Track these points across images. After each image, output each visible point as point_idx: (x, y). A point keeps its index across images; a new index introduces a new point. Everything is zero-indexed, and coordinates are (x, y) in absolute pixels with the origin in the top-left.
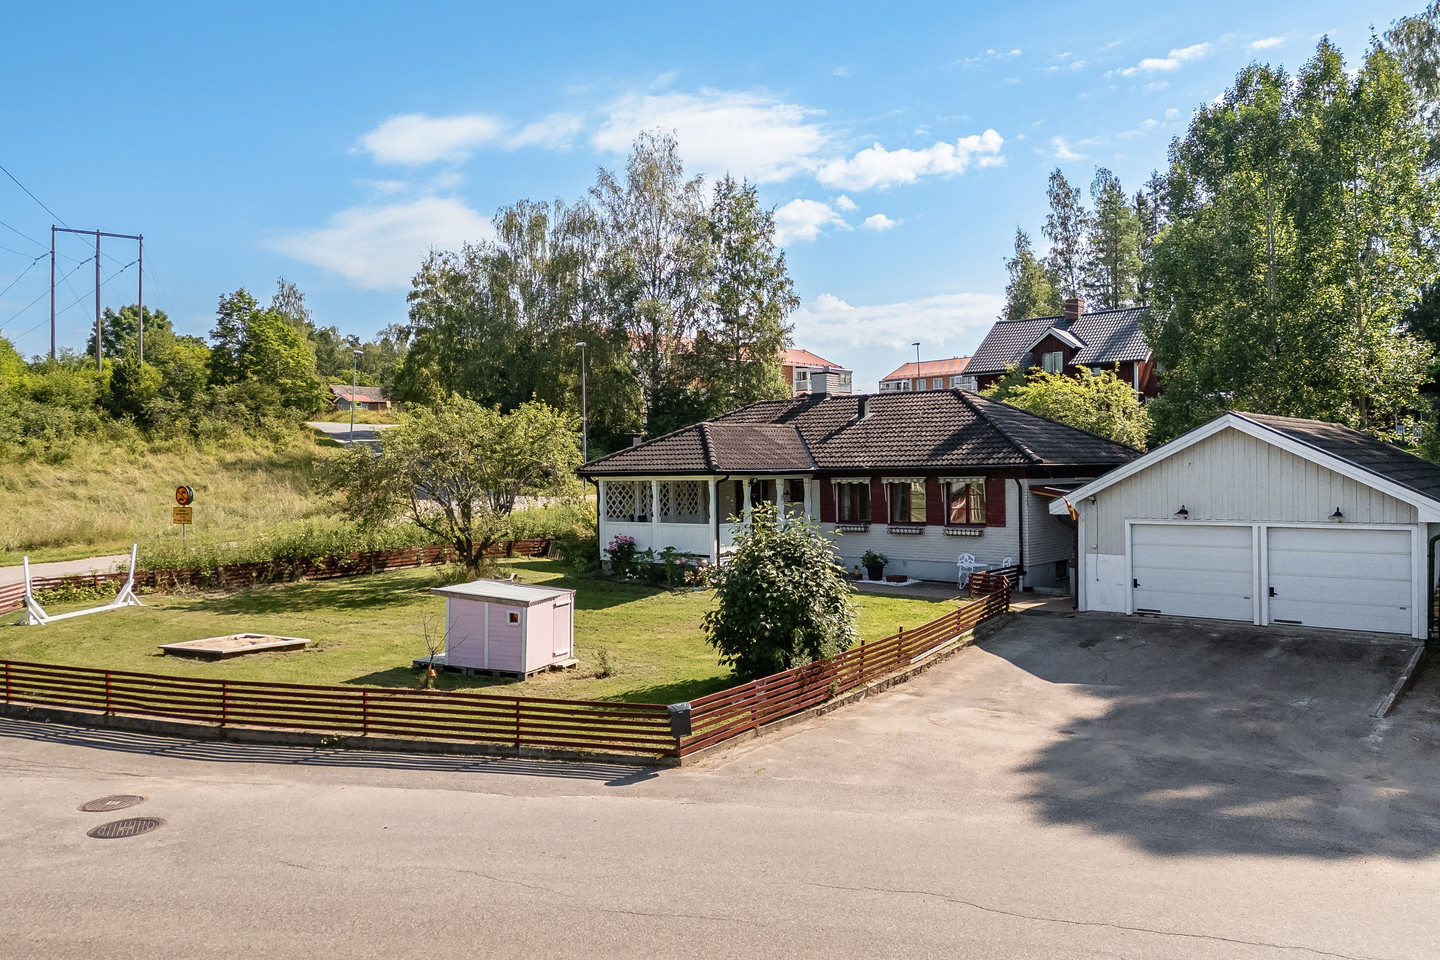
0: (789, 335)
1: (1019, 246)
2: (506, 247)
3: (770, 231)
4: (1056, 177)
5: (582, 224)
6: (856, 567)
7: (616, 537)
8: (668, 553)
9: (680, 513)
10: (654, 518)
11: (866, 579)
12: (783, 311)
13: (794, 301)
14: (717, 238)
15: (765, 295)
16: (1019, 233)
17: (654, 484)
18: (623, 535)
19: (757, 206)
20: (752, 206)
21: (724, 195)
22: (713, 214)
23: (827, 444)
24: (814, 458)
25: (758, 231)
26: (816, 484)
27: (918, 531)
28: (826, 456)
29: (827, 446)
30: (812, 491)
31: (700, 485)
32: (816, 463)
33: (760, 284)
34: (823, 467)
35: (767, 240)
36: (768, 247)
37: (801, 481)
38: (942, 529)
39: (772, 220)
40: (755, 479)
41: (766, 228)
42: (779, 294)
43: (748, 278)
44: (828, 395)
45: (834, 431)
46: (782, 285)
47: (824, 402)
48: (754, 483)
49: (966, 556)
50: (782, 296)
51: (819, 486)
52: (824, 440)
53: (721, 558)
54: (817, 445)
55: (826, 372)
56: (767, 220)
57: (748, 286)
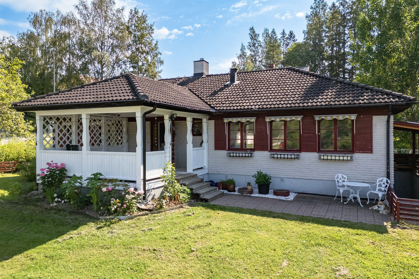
0: (160, 74)
1: (242, 50)
2: (34, 30)
3: (152, 32)
4: (252, 29)
5: (69, 21)
6: (249, 184)
7: (48, 164)
8: (97, 177)
9: (109, 144)
10: (84, 148)
11: (256, 193)
12: (157, 65)
13: (162, 62)
14: (130, 33)
15: (149, 58)
16: (242, 45)
17: (84, 117)
18: (54, 162)
19: (147, 22)
20: (145, 22)
21: (133, 15)
22: (128, 23)
23: (216, 97)
24: (210, 105)
25: (147, 32)
26: (212, 122)
27: (293, 156)
28: (219, 104)
29: (216, 98)
30: (208, 128)
31: (128, 118)
32: (213, 107)
33: (147, 53)
34: (220, 110)
35: (151, 36)
36: (151, 39)
37: (201, 120)
38: (315, 155)
39: (153, 28)
40: (175, 114)
41: (150, 31)
42: (155, 58)
43: (143, 50)
44: (204, 74)
45: (217, 91)
46: (157, 54)
47: (203, 78)
48: (174, 118)
49: (340, 176)
50: (156, 59)
51: (214, 124)
52: (213, 95)
53: (147, 183)
54: (209, 98)
55: (202, 60)
56: (151, 28)
57: (143, 54)
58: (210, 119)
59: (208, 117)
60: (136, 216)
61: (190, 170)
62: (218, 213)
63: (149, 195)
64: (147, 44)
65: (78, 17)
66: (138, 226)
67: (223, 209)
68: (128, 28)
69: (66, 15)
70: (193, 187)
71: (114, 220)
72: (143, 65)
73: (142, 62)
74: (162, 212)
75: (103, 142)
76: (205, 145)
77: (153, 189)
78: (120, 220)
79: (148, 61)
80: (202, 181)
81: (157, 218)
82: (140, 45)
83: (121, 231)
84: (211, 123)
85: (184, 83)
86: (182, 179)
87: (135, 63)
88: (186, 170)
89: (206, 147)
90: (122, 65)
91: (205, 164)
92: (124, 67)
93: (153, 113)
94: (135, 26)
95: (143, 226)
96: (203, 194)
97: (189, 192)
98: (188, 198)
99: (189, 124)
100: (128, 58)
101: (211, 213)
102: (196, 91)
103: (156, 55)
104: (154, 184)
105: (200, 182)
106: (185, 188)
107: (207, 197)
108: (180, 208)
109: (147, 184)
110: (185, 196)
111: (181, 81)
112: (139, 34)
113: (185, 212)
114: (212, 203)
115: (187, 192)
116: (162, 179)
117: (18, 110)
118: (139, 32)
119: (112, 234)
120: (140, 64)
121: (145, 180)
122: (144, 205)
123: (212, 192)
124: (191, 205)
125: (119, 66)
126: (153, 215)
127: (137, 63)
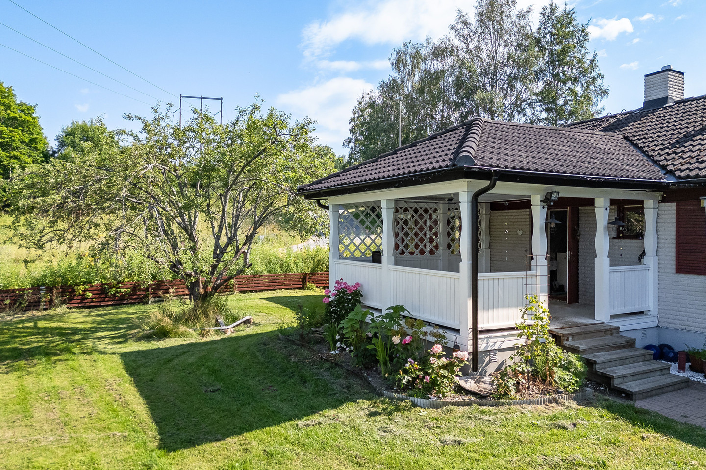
3: (585, 40)
5: (443, 50)
7: (337, 282)
10: (384, 259)
12: (594, 100)
13: (604, 93)
14: (542, 49)
15: (579, 89)
19: (574, 23)
20: (570, 23)
21: (548, 16)
22: (539, 33)
23: (685, 147)
24: (664, 167)
25: (575, 41)
26: (670, 208)
28: (689, 162)
29: (686, 150)
30: (659, 221)
31: (491, 203)
32: (671, 173)
33: (575, 80)
34: (688, 177)
35: (582, 47)
36: (583, 52)
37: (642, 202)
39: (587, 31)
40: (555, 192)
41: (581, 38)
42: (591, 87)
43: (566, 77)
44: (669, 101)
45: (693, 132)
46: (594, 79)
47: (665, 108)
48: (553, 201)
50: (593, 88)
51: (675, 212)
52: (679, 143)
53: (479, 337)
54: (667, 151)
55: (667, 70)
56: (583, 31)
57: (564, 83)
58: (664, 200)
59: (659, 195)
60: (446, 404)
61: (602, 314)
62: (643, 438)
63: (490, 362)
64: (575, 63)
65: (456, 42)
66: (439, 427)
67: (664, 426)
68: (538, 41)
69: (440, 43)
70: (599, 357)
71: (403, 404)
72: (566, 103)
73: (565, 97)
74: (503, 404)
75: (441, 248)
76: (650, 260)
77: (500, 350)
78: (415, 405)
79: (576, 94)
80: (630, 344)
81: (486, 417)
82: (561, 68)
83: (404, 431)
84: (666, 208)
85: (619, 125)
86: (573, 335)
87: (551, 103)
88: (592, 316)
89: (651, 266)
90: (526, 110)
91: (650, 304)
92: (529, 112)
93: (491, 192)
94: (552, 34)
95: (449, 428)
96: (622, 377)
97: (579, 369)
98: (577, 382)
99: (602, 214)
100: (536, 95)
101: (626, 432)
102: (639, 139)
103: (593, 81)
104: (502, 339)
105: (624, 347)
106: (573, 358)
107: (633, 386)
108: (550, 402)
109: (480, 339)
110: (566, 377)
111: (612, 121)
112: (559, 48)
113: (555, 417)
114: (639, 404)
115: (576, 369)
116: (518, 332)
117: (308, 197)
118: (558, 44)
119: (383, 434)
120: (561, 102)
121: (476, 332)
122: (473, 382)
123: (652, 374)
124: (583, 400)
125: (519, 112)
126: (481, 408)
127: (554, 101)
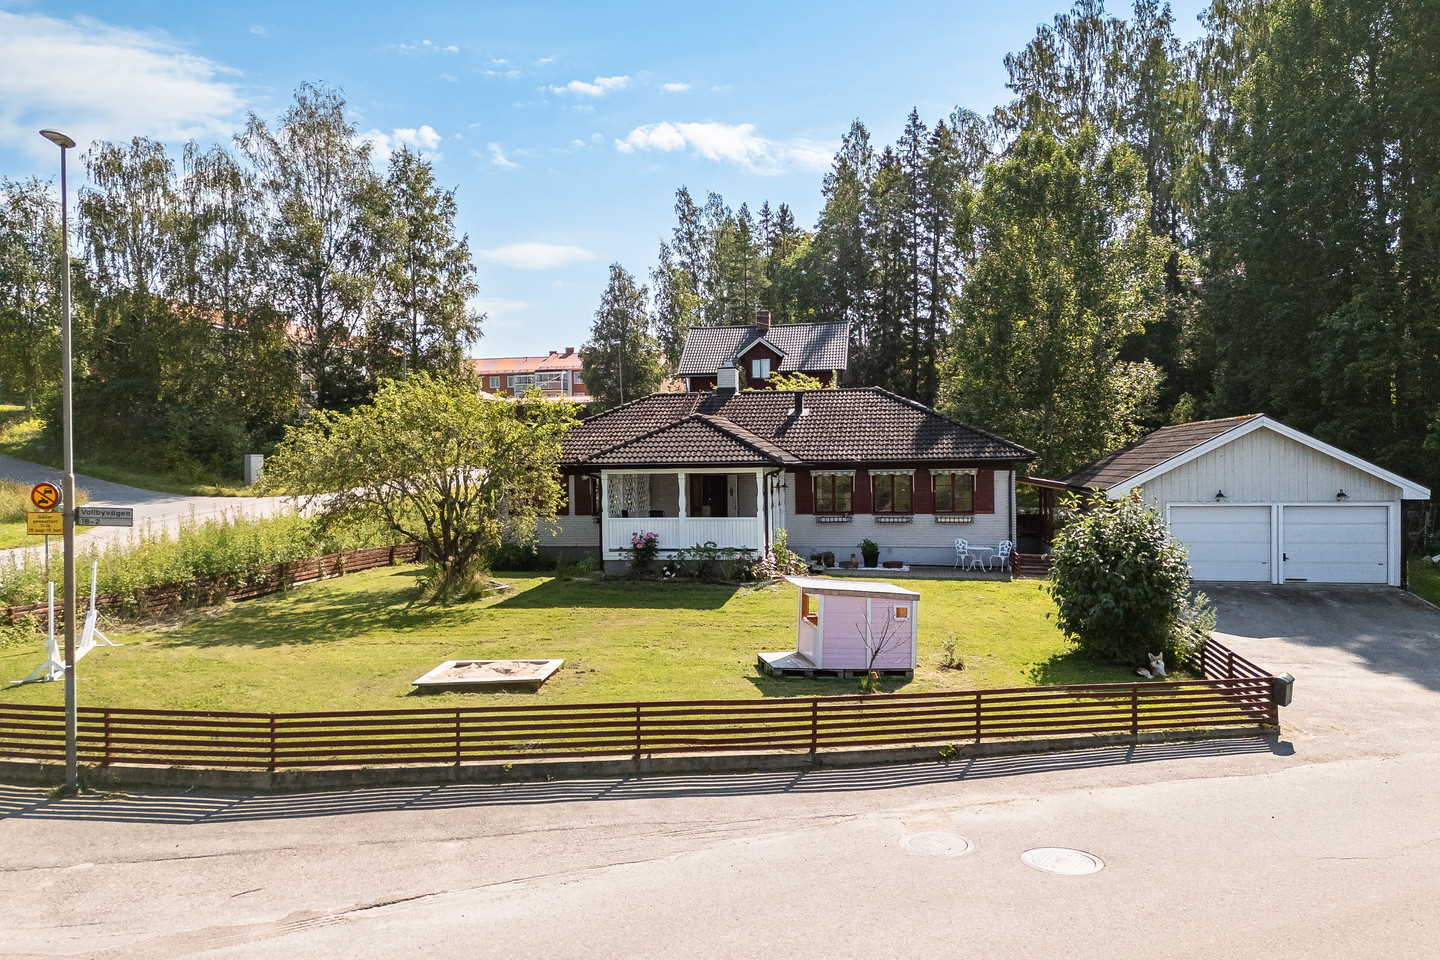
4: (683, 193)
6: (853, 556)
7: (635, 534)
10: (681, 513)
17: (681, 477)
23: (787, 438)
27: (905, 520)
28: (800, 450)
29: (790, 440)
38: (931, 517)
47: (736, 397)
49: (960, 541)
52: (779, 434)
54: (777, 439)
84: (789, 476)
